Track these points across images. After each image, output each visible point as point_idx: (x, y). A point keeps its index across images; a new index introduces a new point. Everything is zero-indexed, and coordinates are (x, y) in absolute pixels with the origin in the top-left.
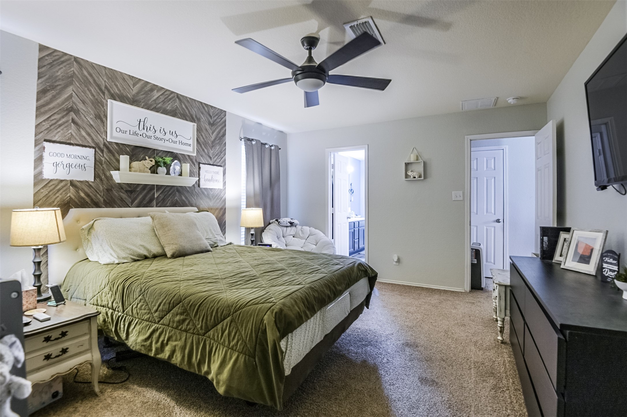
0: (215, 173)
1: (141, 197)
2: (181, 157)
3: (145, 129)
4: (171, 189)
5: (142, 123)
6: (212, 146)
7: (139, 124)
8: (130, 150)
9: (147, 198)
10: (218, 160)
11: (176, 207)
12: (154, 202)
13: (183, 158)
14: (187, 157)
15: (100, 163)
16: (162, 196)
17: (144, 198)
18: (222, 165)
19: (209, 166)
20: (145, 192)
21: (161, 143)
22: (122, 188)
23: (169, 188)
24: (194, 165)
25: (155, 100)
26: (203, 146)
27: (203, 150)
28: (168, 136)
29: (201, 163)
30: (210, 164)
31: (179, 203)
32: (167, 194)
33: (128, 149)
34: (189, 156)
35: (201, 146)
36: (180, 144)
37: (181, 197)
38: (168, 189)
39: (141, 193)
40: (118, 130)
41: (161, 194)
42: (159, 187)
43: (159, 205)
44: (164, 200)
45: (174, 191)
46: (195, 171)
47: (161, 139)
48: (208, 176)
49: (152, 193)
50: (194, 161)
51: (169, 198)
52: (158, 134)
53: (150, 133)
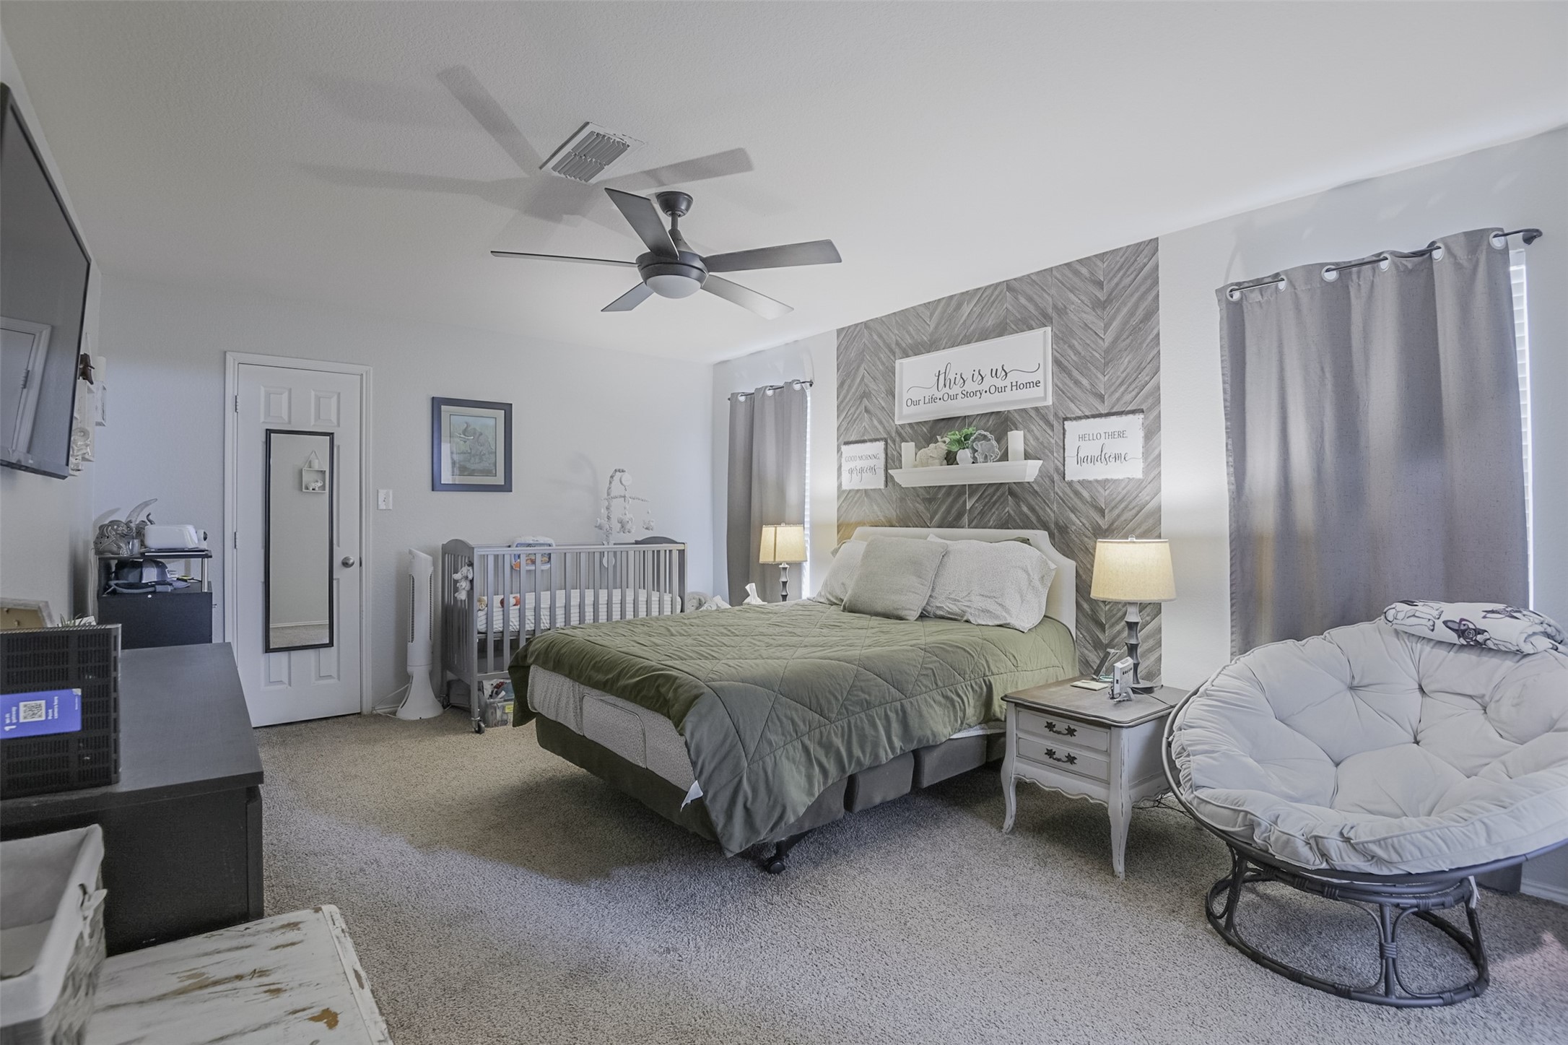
0: (1112, 435)
1: (943, 508)
2: (1017, 417)
3: (948, 385)
4: (997, 490)
5: (942, 377)
6: (1106, 364)
7: (938, 380)
8: (927, 430)
9: (954, 511)
10: (1128, 397)
11: (1008, 528)
12: (966, 519)
13: (1022, 417)
14: (1033, 414)
15: (892, 460)
16: (979, 507)
17: (948, 511)
18: (1144, 407)
19: (1097, 420)
20: (950, 499)
21: (974, 400)
22: (918, 496)
23: (994, 487)
24: (1052, 427)
25: (964, 323)
26: (1075, 373)
27: (1077, 383)
28: (989, 381)
29: (1070, 419)
30: (1100, 415)
31: (1015, 520)
32: (989, 502)
33: (925, 430)
34: (1036, 409)
35: (1070, 375)
36: (1014, 388)
37: (1019, 506)
38: (990, 491)
39: (943, 501)
40: (909, 402)
41: (977, 501)
42: (973, 489)
43: (974, 524)
44: (982, 513)
45: (1003, 494)
46: (1053, 441)
47: (975, 394)
48: (1091, 449)
49: (961, 502)
50: (1051, 418)
51: (993, 510)
52: (970, 387)
53: (956, 390)
